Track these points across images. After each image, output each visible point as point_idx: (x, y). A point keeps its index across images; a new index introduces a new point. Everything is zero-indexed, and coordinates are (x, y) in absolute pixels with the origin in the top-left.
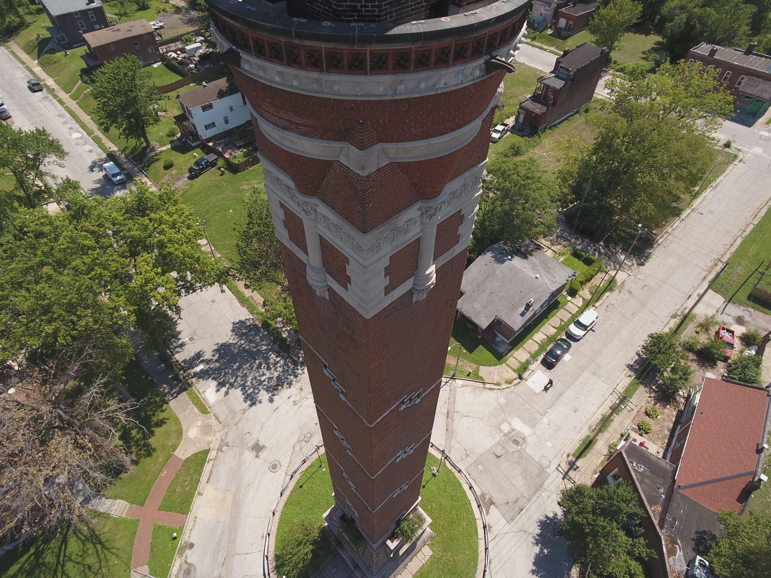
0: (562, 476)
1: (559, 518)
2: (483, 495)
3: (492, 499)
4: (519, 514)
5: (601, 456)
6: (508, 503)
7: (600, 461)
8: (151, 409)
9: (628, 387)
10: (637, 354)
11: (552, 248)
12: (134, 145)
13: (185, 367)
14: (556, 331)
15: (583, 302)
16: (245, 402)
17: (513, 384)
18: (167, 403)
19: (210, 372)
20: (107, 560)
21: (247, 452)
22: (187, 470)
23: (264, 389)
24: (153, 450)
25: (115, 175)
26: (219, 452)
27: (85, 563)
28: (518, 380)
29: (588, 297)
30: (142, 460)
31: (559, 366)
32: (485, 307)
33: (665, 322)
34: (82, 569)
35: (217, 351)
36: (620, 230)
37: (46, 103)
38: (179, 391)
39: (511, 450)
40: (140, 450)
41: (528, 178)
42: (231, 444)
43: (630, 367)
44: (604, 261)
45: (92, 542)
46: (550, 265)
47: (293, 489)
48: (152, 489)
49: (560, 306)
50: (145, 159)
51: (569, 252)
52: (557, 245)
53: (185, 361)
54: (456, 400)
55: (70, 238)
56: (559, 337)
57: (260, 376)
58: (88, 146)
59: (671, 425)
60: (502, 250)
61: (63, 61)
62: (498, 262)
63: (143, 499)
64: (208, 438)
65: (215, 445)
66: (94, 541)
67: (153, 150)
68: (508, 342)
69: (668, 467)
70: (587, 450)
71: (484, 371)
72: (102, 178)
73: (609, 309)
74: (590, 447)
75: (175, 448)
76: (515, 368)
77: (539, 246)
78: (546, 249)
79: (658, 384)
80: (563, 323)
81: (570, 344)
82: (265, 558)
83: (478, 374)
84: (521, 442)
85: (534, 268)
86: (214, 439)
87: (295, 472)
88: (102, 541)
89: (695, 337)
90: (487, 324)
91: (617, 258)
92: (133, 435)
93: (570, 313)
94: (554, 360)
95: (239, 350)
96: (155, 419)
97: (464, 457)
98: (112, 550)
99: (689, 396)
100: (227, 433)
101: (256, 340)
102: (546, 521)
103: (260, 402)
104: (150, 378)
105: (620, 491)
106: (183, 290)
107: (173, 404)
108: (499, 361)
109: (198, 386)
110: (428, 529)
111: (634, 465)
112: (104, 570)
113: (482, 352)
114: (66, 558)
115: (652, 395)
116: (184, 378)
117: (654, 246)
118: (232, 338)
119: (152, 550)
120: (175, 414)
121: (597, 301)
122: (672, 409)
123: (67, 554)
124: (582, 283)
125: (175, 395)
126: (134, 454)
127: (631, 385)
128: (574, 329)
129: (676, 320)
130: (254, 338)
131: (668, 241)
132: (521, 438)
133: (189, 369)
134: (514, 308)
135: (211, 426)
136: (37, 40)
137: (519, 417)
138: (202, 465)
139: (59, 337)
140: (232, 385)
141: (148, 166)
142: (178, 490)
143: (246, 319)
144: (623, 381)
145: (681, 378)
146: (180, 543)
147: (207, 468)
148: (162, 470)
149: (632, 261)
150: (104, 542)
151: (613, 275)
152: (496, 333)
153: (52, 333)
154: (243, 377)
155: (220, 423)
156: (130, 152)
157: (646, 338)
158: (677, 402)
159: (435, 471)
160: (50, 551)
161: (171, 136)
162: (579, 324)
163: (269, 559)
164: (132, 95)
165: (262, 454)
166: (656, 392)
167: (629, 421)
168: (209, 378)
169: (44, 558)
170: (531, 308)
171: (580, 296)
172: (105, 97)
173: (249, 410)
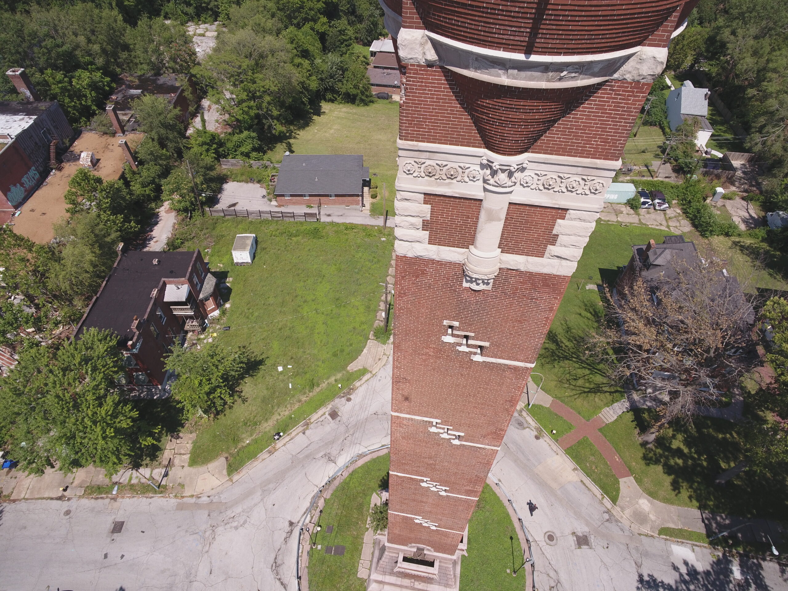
13: (748, 560)
18: (699, 508)
19: (721, 577)
20: (573, 390)
21: (586, 529)
22: (607, 475)
24: (649, 464)
26: (606, 510)
27: (581, 379)
34: (578, 376)
38: (710, 529)
45: (594, 388)
47: (515, 531)
48: (609, 443)
63: (605, 433)
64: (628, 512)
65: (617, 511)
86: (623, 515)
92: (677, 459)
98: (578, 395)
107: (695, 512)
109: (707, 551)
112: (566, 385)
114: (594, 372)
116: (729, 546)
119: (557, 415)
123: (596, 374)
135: (641, 524)
138: (603, 488)
140: (684, 582)
142: (592, 457)
146: (545, 433)
147: (597, 491)
148: (622, 459)
150: (588, 394)
155: (640, 534)
165: (572, 540)
173: (635, 570)
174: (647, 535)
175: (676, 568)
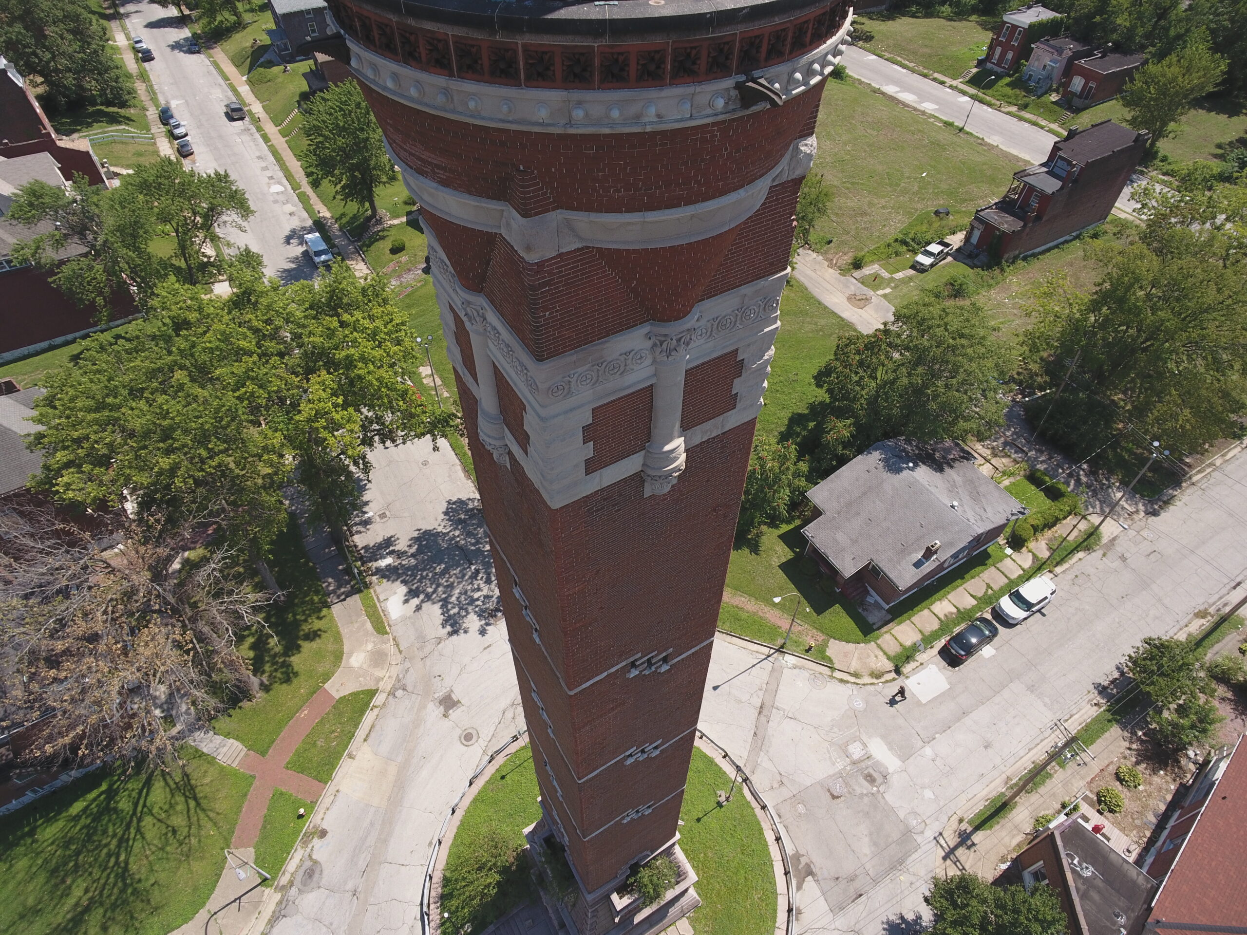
0: (943, 854)
1: (924, 924)
2: (797, 857)
3: (812, 866)
4: (853, 901)
5: (1018, 834)
6: (837, 879)
7: (1015, 842)
8: (304, 612)
9: (1091, 723)
10: (1118, 668)
11: (993, 461)
12: (356, 212)
13: (366, 557)
14: (974, 602)
15: (1033, 562)
16: (443, 627)
17: (883, 680)
18: (329, 607)
19: (400, 571)
20: (199, 826)
21: (431, 706)
22: (339, 715)
23: (476, 612)
24: (294, 673)
25: (318, 253)
26: (391, 697)
27: (169, 822)
28: (893, 675)
29: (1044, 554)
30: (276, 686)
31: (970, 664)
32: (854, 542)
33: (1183, 623)
34: (164, 831)
35: (416, 540)
36: (1123, 448)
37: (246, 138)
38: (349, 592)
39: (859, 790)
40: (276, 670)
41: (962, 336)
42: (409, 688)
43: (1102, 690)
44: (1084, 498)
45: (184, 794)
46: (982, 489)
47: (490, 779)
48: (282, 734)
49: (990, 561)
50: (366, 235)
51: (1022, 473)
52: (1003, 457)
53: (366, 548)
54: (780, 687)
55: (222, 335)
56: (978, 615)
57: (473, 591)
58: (289, 205)
59: (1163, 807)
60: (901, 451)
61: (280, 80)
62: (889, 470)
63: (266, 745)
64: (379, 673)
65: (386, 685)
66: (187, 794)
67: (380, 222)
68: (887, 607)
69: (1141, 880)
70: (996, 819)
71: (835, 649)
72: (300, 255)
73: (1079, 581)
74: (1002, 814)
75: (327, 677)
76: (892, 653)
77: (969, 453)
78: (980, 460)
79: (1149, 729)
80: (990, 592)
81: (996, 629)
82: (428, 878)
83: (824, 651)
84: (879, 780)
85: (952, 489)
86: (386, 677)
87: (498, 752)
88: (198, 796)
89: (1236, 658)
90: (853, 571)
91: (1109, 496)
92: (270, 646)
93: (1006, 576)
94: (963, 653)
95: (450, 544)
96: (306, 628)
97: (775, 785)
98: (209, 813)
99: (1207, 762)
100: (407, 671)
101: (477, 534)
102: (899, 924)
103: (466, 632)
104: (311, 564)
105: (1036, 901)
106: (377, 438)
107: (337, 610)
108: (865, 636)
109: (378, 589)
110: (692, 892)
111: (1076, 862)
112: (194, 841)
113: (837, 615)
114: (145, 809)
115: (1134, 746)
116: (360, 573)
117: (1184, 484)
118: (443, 524)
119: (264, 827)
120: (337, 626)
121: (1057, 564)
122: (1168, 778)
123: (148, 804)
124: (1036, 529)
125: (343, 597)
126: (267, 674)
127: (1096, 720)
128: (1007, 605)
129: (1203, 621)
130: (475, 529)
131: (1212, 481)
132: (880, 773)
133: (371, 561)
134: (904, 550)
135: (386, 655)
136: (252, 47)
137: (883, 737)
138: (362, 712)
139: (178, 477)
140: (428, 597)
141: (369, 246)
142: (319, 743)
143: (469, 499)
144: (1083, 711)
145: (1193, 727)
146: (308, 826)
147: (369, 718)
148: (302, 707)
149: (1136, 504)
150: (201, 798)
151: (1097, 524)
152: (869, 588)
153: (169, 470)
154: (447, 586)
155: (400, 652)
156: (347, 222)
157: (1139, 644)
158: (1180, 768)
159: (723, 799)
160: (126, 793)
161: (410, 204)
162: (1019, 599)
163: (434, 880)
164: (362, 136)
165: (454, 714)
166: (1142, 742)
167: (1082, 783)
168: (397, 580)
169: (118, 802)
170: (935, 557)
171: (1030, 551)
172: (321, 135)
173: (447, 641)
174: (398, 645)
175: (418, 608)
